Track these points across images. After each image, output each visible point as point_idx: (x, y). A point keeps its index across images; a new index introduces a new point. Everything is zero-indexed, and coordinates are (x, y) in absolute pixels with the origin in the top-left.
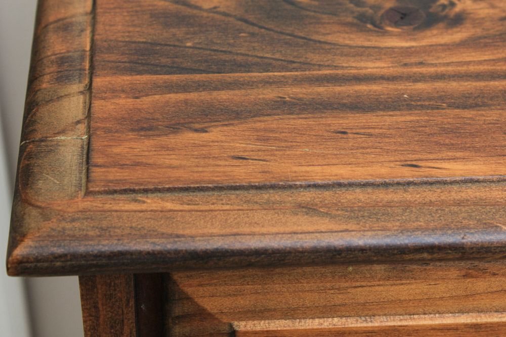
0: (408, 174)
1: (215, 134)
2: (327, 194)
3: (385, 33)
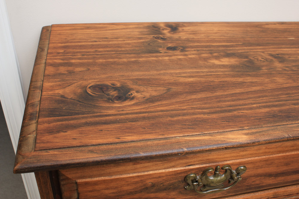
0: (117, 140)
1: (69, 133)
2: (96, 147)
3: (114, 103)
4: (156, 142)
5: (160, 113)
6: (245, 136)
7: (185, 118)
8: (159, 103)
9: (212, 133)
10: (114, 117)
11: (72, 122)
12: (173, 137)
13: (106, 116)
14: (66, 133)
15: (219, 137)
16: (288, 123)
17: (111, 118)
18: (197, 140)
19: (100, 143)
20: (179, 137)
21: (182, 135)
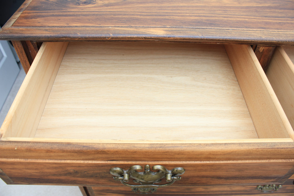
4: (92, 28)
5: (108, 13)
6: (164, 32)
7: (124, 16)
8: (112, 7)
9: (138, 27)
10: (74, 13)
11: (44, 14)
12: (106, 27)
13: (69, 12)
14: (36, 19)
15: (142, 30)
16: (207, 28)
17: (71, 13)
18: (124, 30)
19: (54, 26)
20: (111, 27)
21: (113, 26)
